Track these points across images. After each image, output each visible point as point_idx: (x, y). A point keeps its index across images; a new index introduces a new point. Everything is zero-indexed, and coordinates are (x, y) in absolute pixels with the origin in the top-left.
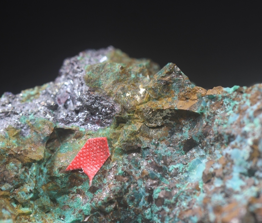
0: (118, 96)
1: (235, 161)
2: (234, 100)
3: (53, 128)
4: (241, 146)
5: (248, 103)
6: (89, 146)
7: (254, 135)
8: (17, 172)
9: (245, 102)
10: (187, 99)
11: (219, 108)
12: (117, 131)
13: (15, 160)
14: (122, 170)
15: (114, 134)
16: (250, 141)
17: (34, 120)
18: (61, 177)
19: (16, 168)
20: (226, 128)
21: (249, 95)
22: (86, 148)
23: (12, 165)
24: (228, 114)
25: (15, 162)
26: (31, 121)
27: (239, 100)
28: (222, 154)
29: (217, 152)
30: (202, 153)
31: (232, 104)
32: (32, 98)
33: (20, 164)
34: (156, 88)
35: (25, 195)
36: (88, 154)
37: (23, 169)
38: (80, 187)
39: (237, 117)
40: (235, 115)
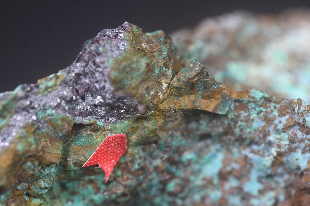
0: (142, 96)
1: (255, 165)
2: (260, 106)
3: (72, 125)
4: (264, 153)
5: (276, 113)
6: (107, 143)
7: (279, 146)
8: (34, 171)
9: (272, 111)
10: (210, 98)
11: (242, 109)
12: (135, 125)
13: (32, 159)
14: (139, 164)
15: (133, 128)
16: (274, 151)
17: (52, 115)
18: (75, 170)
19: (32, 167)
20: (250, 133)
21: (278, 106)
22: (105, 145)
23: (29, 164)
24: (252, 117)
25: (31, 161)
26: (49, 115)
27: (266, 107)
28: (240, 152)
29: (235, 150)
30: (218, 146)
31: (258, 109)
32: (50, 90)
33: (37, 163)
34: (181, 88)
35: (39, 190)
36: (105, 150)
37: (40, 167)
38: (93, 177)
39: (263, 124)
40: (260, 121)
